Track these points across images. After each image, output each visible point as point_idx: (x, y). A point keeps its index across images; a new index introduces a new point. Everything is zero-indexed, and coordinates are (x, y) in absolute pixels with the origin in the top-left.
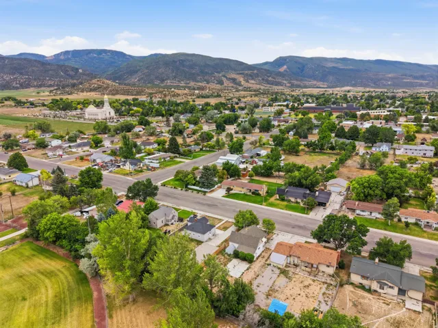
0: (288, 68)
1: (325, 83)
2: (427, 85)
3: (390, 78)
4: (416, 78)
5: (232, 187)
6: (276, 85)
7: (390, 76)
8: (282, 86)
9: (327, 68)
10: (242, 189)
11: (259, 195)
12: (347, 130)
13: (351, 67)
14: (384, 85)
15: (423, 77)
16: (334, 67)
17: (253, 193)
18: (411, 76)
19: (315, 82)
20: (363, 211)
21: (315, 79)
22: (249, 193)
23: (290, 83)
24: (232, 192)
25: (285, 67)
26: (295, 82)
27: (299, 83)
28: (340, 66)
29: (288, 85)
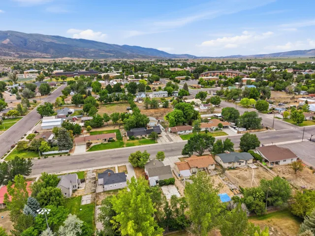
0: (11, 40)
1: (49, 55)
2: (113, 57)
3: (92, 51)
4: (107, 52)
5: (90, 142)
6: (5, 56)
7: (92, 50)
8: (10, 56)
9: (47, 43)
10: (97, 141)
11: (113, 141)
12: (113, 87)
13: (64, 43)
14: (90, 57)
15: (110, 52)
16: (51, 42)
17: (109, 141)
18: (104, 50)
19: (39, 54)
20: (181, 131)
21: (38, 51)
22: (105, 143)
23: (18, 54)
24: (92, 145)
25: (8, 40)
26: (23, 54)
27: (26, 54)
28: (55, 41)
29: (17, 55)
